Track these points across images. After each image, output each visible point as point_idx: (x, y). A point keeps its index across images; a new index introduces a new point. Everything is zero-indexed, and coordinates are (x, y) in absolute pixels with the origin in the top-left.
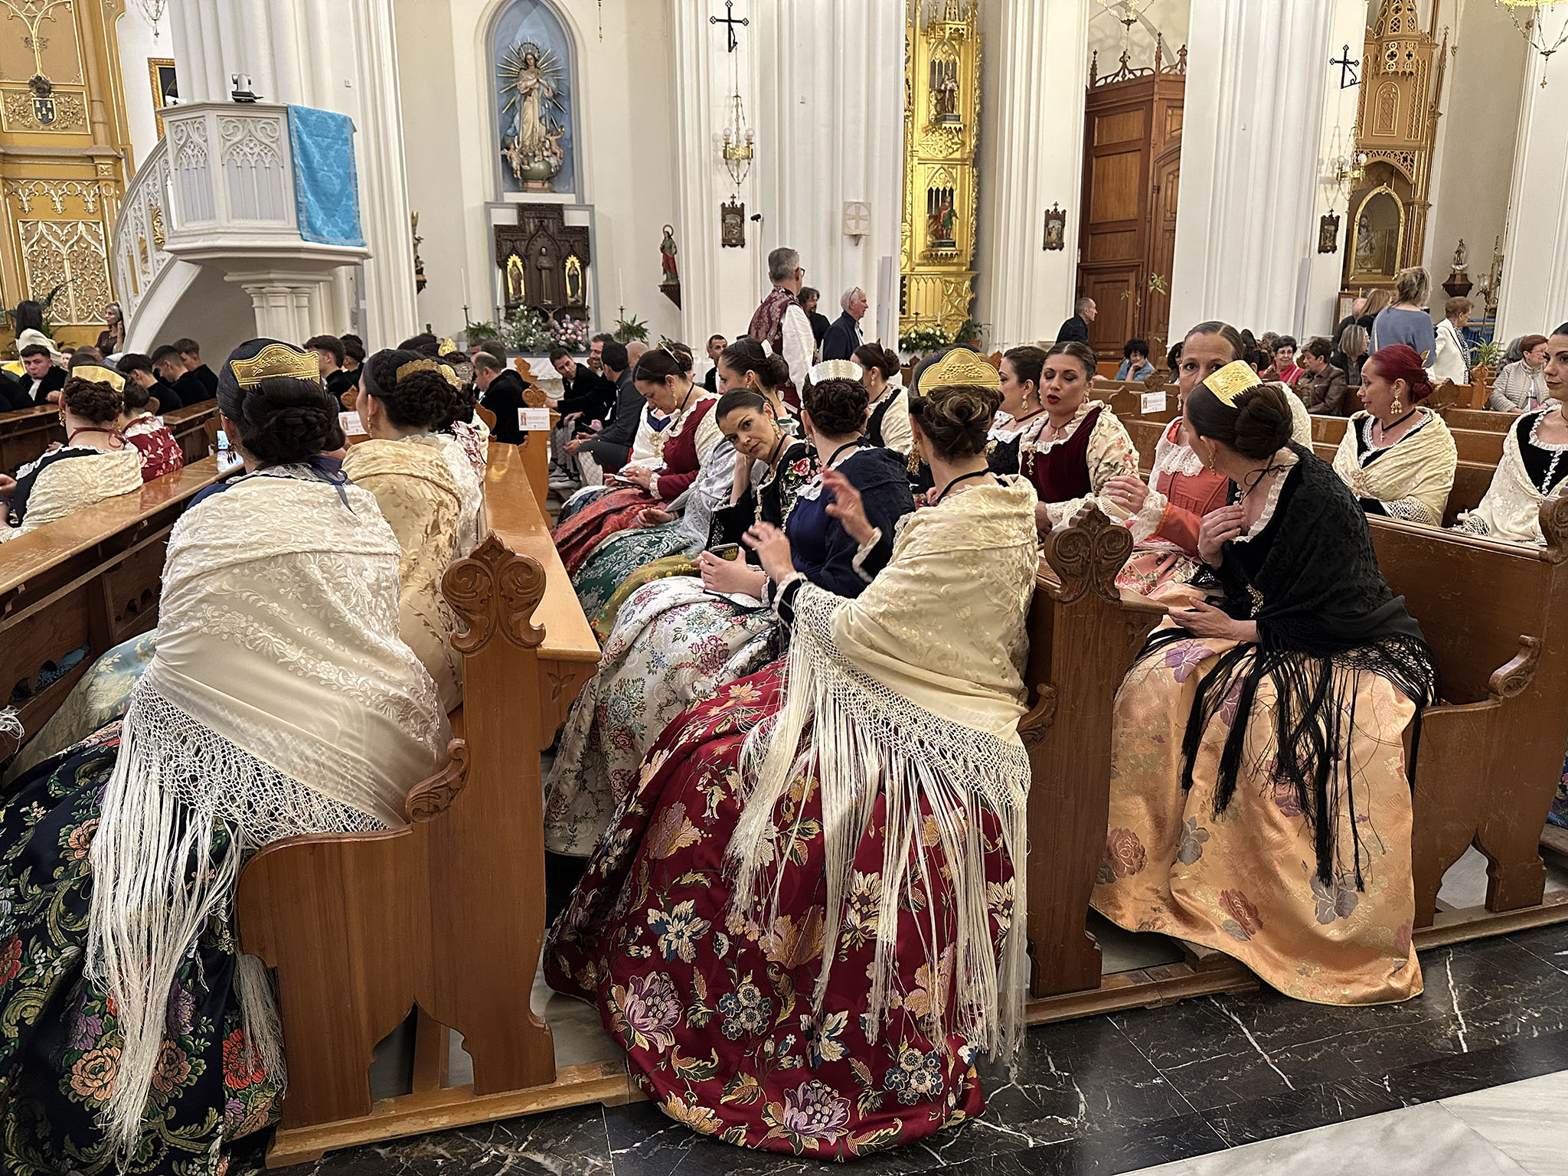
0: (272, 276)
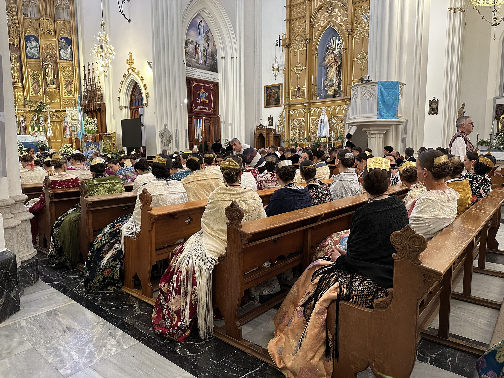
0: (370, 129)
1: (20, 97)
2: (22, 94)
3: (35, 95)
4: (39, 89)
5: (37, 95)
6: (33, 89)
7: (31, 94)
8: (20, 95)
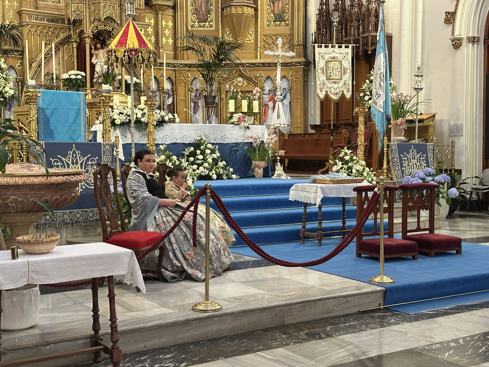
1: (167, 32)
2: (170, 24)
3: (200, 26)
4: (208, 12)
5: (204, 26)
6: (196, 11)
7: (190, 23)
8: (167, 26)
